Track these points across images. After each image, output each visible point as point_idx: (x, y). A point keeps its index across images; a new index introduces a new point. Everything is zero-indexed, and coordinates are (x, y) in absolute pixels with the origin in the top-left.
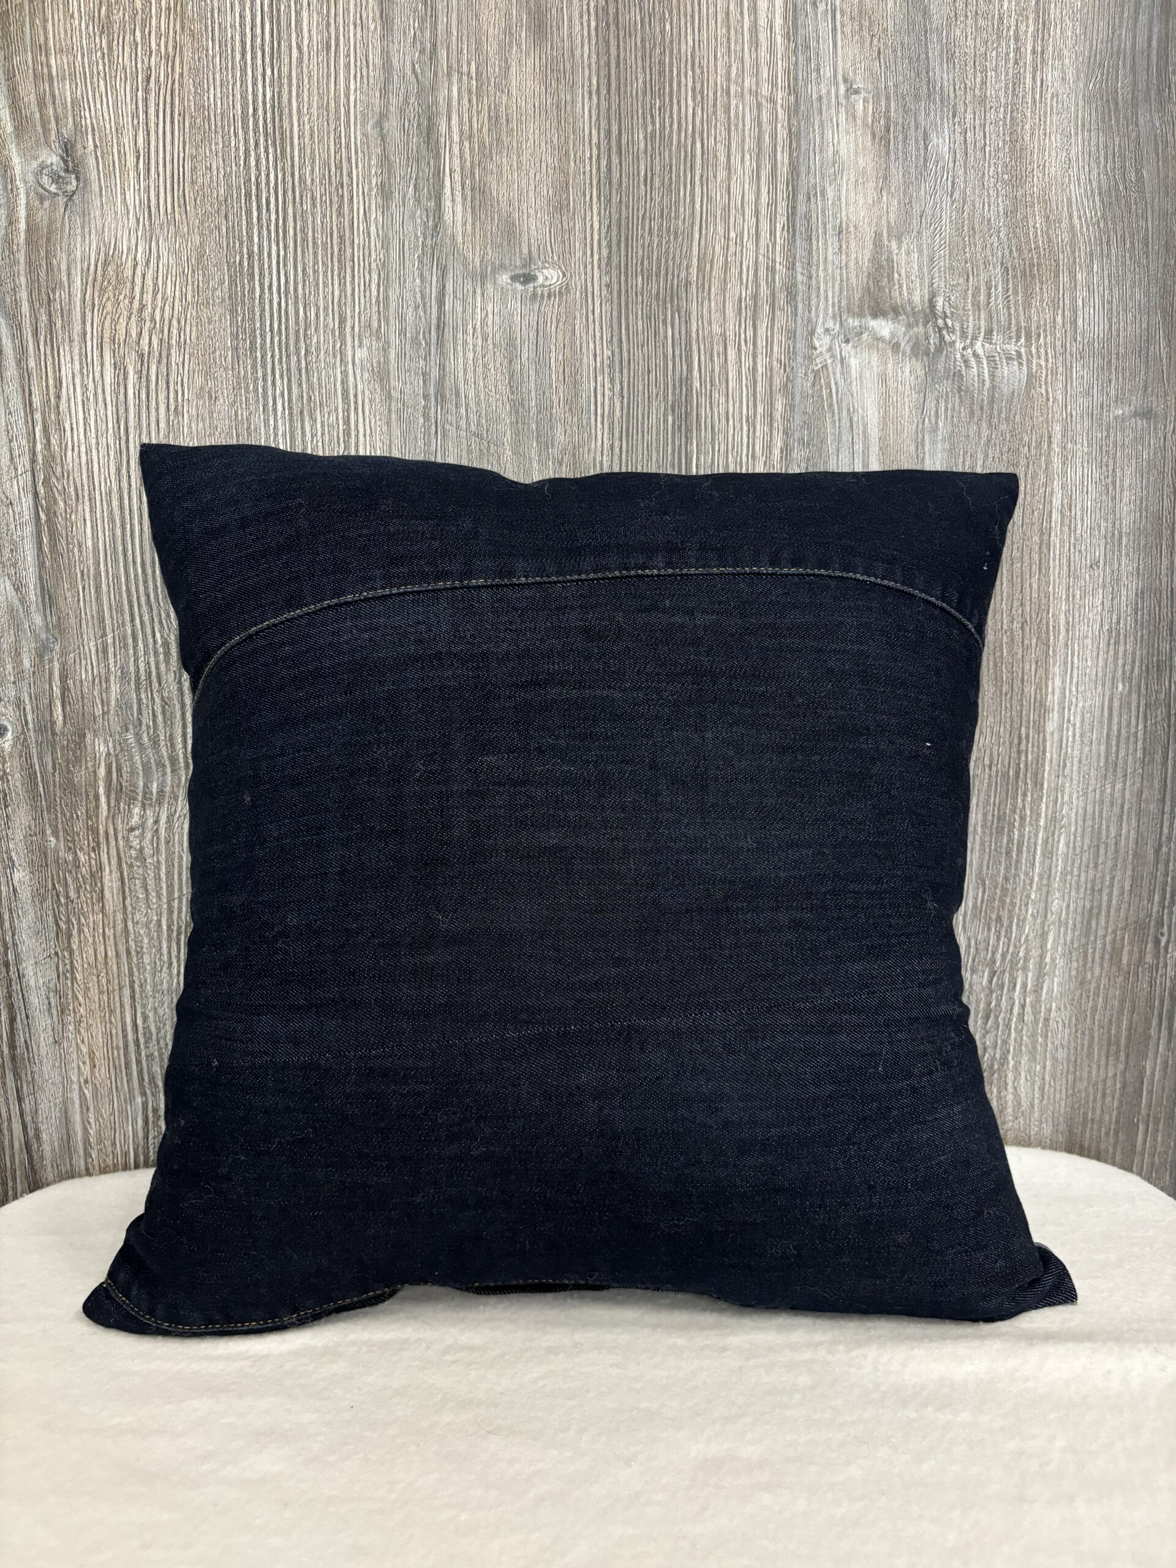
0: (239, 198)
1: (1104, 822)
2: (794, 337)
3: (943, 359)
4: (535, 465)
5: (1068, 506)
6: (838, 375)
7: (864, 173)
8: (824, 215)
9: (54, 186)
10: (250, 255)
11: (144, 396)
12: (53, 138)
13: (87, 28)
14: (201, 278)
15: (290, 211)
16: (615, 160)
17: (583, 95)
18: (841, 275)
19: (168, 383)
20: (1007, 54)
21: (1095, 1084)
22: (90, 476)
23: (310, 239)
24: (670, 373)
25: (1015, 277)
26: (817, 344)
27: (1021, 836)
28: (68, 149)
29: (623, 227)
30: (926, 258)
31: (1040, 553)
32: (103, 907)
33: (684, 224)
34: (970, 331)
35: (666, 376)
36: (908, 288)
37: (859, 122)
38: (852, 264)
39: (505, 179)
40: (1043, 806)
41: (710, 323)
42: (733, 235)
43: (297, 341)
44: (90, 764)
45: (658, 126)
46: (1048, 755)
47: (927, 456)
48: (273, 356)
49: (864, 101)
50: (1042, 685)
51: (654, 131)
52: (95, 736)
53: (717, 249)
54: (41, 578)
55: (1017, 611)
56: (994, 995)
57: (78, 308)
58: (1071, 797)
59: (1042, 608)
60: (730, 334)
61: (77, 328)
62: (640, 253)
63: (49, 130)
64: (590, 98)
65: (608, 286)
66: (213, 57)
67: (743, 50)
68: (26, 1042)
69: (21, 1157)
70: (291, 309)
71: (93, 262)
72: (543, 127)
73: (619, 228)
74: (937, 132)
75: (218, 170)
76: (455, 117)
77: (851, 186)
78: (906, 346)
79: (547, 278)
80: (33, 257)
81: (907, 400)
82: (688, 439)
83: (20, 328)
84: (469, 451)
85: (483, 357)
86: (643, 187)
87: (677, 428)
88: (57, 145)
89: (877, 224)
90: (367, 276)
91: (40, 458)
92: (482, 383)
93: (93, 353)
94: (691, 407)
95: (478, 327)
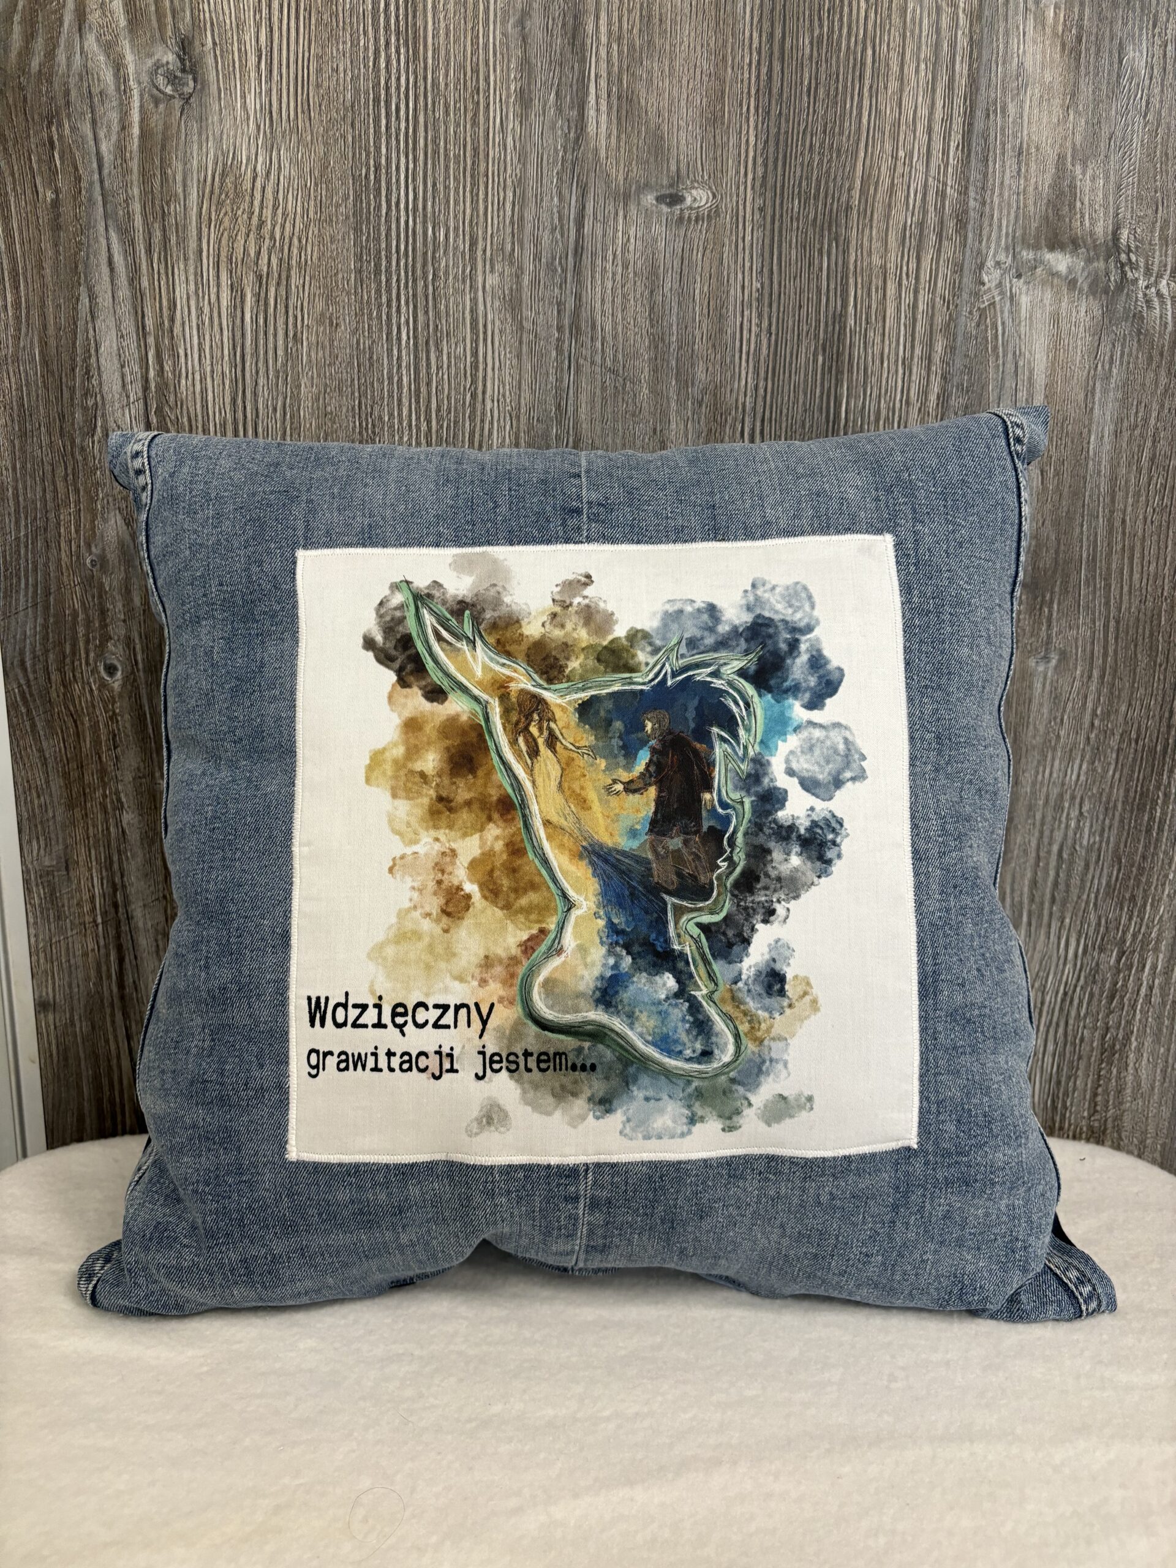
0: (367, 103)
2: (961, 270)
3: (1124, 299)
4: (673, 405)
6: (1006, 314)
7: (1050, 88)
8: (1003, 134)
10: (377, 167)
11: (261, 321)
12: (169, 33)
14: (324, 193)
15: (421, 119)
16: (777, 67)
18: (1018, 201)
19: (287, 307)
22: (205, 406)
23: (442, 151)
24: (823, 309)
26: (986, 278)
28: (185, 46)
29: (781, 143)
30: (1112, 185)
33: (849, 140)
34: (1156, 269)
35: (818, 311)
36: (1091, 218)
37: (1048, 30)
38: (1031, 189)
39: (655, 87)
41: (870, 254)
42: (901, 154)
43: (424, 265)
45: (826, 29)
47: (1096, 407)
48: (398, 281)
49: (1055, 8)
51: (821, 35)
53: (884, 169)
56: (1121, 975)
57: (194, 223)
60: (891, 266)
61: (193, 245)
62: (798, 174)
63: (165, 24)
65: (761, 210)
68: (134, 982)
69: (129, 1094)
70: (419, 228)
71: (210, 173)
72: (699, 29)
73: (777, 144)
74: (1134, 44)
75: (345, 71)
76: (603, 16)
77: (1035, 103)
78: (1083, 283)
79: (695, 199)
80: (147, 166)
81: (1080, 344)
82: (838, 382)
83: (132, 243)
84: (604, 388)
85: (623, 286)
86: (806, 99)
87: (827, 369)
88: (173, 41)
89: (1061, 145)
90: (502, 194)
91: (153, 385)
92: (620, 316)
93: (209, 273)
94: (844, 347)
95: (619, 252)
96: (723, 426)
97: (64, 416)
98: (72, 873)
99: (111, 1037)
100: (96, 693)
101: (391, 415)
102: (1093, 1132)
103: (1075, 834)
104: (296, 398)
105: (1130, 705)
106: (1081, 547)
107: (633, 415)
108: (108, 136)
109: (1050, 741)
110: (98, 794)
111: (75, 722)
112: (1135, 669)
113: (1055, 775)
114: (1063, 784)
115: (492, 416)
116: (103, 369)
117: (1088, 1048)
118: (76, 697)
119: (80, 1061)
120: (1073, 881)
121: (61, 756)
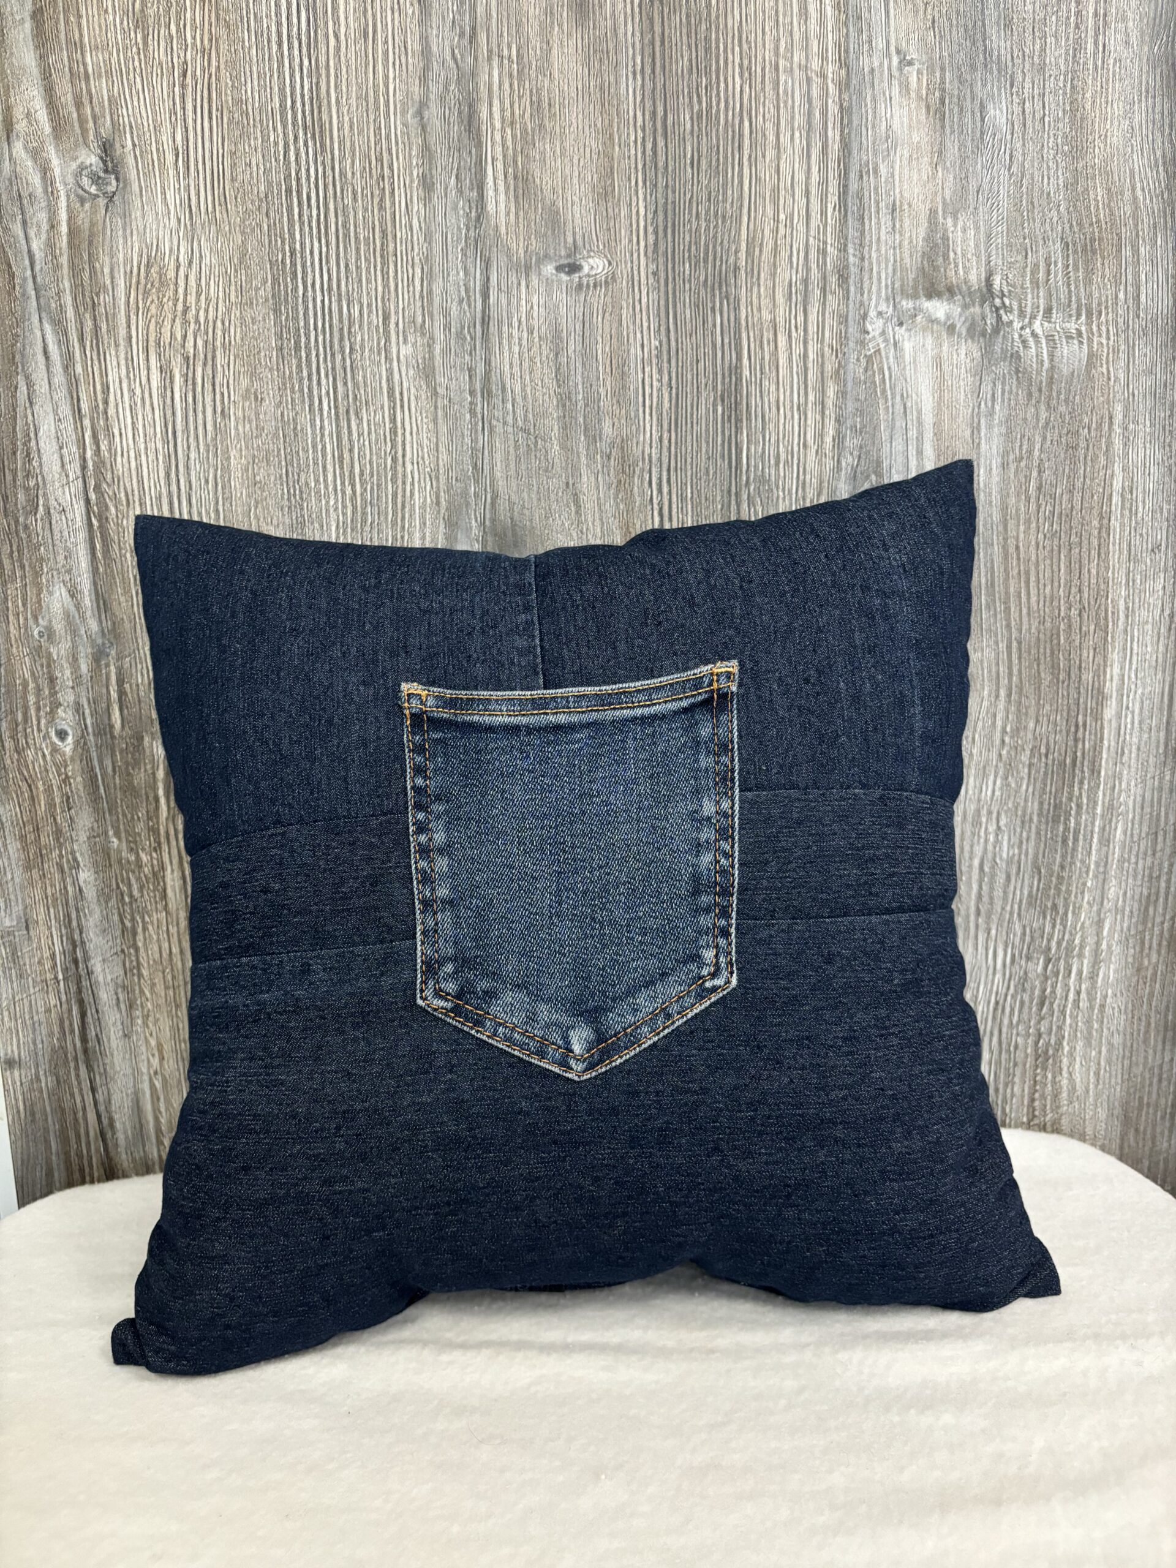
0: (279, 193)
1: (1163, 809)
2: (846, 321)
3: (1000, 340)
4: (583, 460)
5: (1130, 489)
6: (891, 360)
7: (918, 148)
8: (877, 194)
10: (293, 253)
11: (190, 399)
12: (91, 137)
13: (122, 23)
14: (244, 278)
15: (331, 206)
16: (661, 143)
17: (627, 75)
18: (894, 255)
19: (214, 385)
20: (1068, 18)
21: (1152, 1069)
22: (141, 480)
23: (352, 234)
24: (719, 362)
25: (1075, 252)
26: (869, 327)
27: (1078, 823)
28: (107, 149)
29: (670, 212)
30: (982, 236)
31: (1100, 538)
32: (166, 905)
33: (732, 207)
34: (1029, 310)
35: (715, 365)
36: (964, 267)
37: (913, 95)
38: (906, 242)
39: (548, 166)
40: (1100, 793)
41: (759, 310)
42: (782, 217)
43: (341, 339)
44: (149, 767)
45: (704, 105)
46: (1106, 742)
47: (983, 441)
48: (317, 355)
49: (918, 73)
50: (1100, 673)
51: (700, 111)
52: (153, 739)
53: (767, 232)
54: (95, 584)
55: (1074, 598)
56: (1049, 982)
57: (123, 311)
58: (1129, 784)
59: (1101, 594)
60: (780, 320)
61: (122, 332)
62: (687, 239)
63: (87, 130)
64: (634, 78)
65: (655, 274)
66: (250, 48)
67: (792, 23)
68: (97, 1035)
69: (96, 1146)
70: (334, 305)
72: (586, 111)
73: (666, 214)
74: (994, 103)
75: (257, 165)
76: (496, 103)
77: (905, 162)
78: (961, 328)
79: (592, 267)
80: (76, 261)
81: (963, 383)
82: (738, 430)
83: (66, 333)
84: (517, 448)
85: (529, 350)
86: (689, 170)
87: (727, 419)
88: (96, 145)
89: (932, 201)
90: (410, 271)
91: (90, 464)
92: (528, 378)
93: (139, 357)
94: (741, 396)
95: (523, 319)
96: (631, 476)
97: (7, 497)
98: (32, 933)
99: (76, 1091)
100: (48, 758)
101: (317, 481)
103: (995, 848)
104: (226, 469)
105: (1037, 721)
107: (546, 471)
108: (38, 233)
110: (55, 854)
111: (30, 786)
112: (1039, 687)
113: (970, 792)
114: (979, 800)
115: (413, 478)
116: (42, 451)
117: (1022, 1055)
118: (30, 763)
119: (46, 1116)
120: (995, 893)
121: (17, 820)
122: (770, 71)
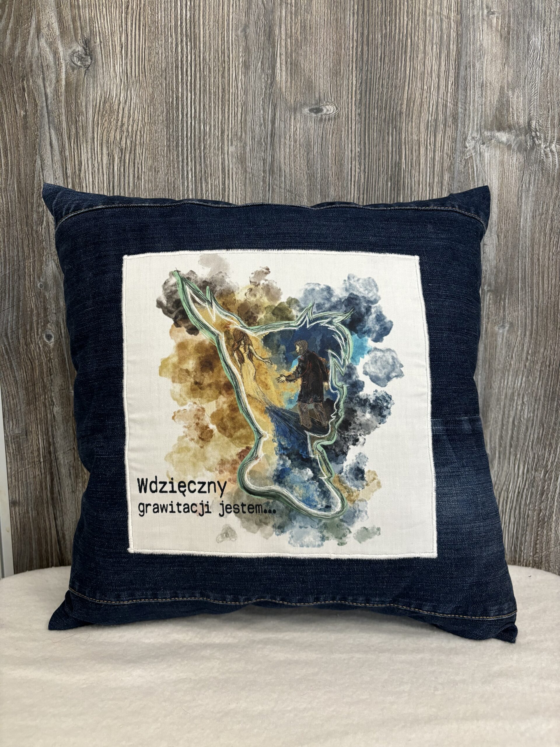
0: (172, 68)
2: (456, 141)
3: (534, 153)
6: (478, 161)
7: (496, 56)
8: (474, 77)
9: (79, 62)
10: (177, 98)
11: (122, 170)
12: (79, 38)
14: (152, 110)
15: (198, 75)
16: (365, 48)
17: (350, 15)
18: (482, 108)
19: (134, 163)
23: (208, 90)
24: (390, 160)
26: (468, 145)
28: (87, 43)
29: (368, 83)
30: (527, 101)
33: (400, 82)
34: (549, 139)
35: (388, 161)
36: (517, 116)
37: (494, 29)
38: (488, 102)
39: (308, 59)
41: (412, 134)
42: (425, 87)
43: (200, 143)
45: (388, 30)
47: (523, 205)
48: (187, 150)
49: (497, 18)
51: (386, 33)
53: (417, 95)
56: (547, 483)
57: (91, 125)
60: (422, 140)
61: (90, 135)
62: (377, 97)
63: (78, 34)
64: (353, 16)
65: (359, 114)
68: (58, 491)
69: (55, 547)
70: (197, 125)
71: (98, 101)
72: (328, 31)
73: (366, 84)
74: (535, 35)
75: (162, 54)
76: (283, 26)
77: (489, 62)
78: (514, 146)
79: (328, 110)
80: (68, 99)
81: (514, 174)
82: (398, 195)
83: (62, 135)
84: (285, 199)
85: (294, 151)
86: (379, 63)
87: (393, 189)
88: (81, 41)
89: (502, 82)
90: (236, 109)
92: (293, 165)
93: (98, 148)
94: (400, 178)
95: (292, 135)
97: (28, 216)
98: (29, 437)
99: (47, 518)
100: (41, 348)
102: (535, 563)
103: (521, 413)
105: (545, 348)
106: (518, 272)
108: (50, 85)
109: (507, 367)
110: (42, 398)
111: (31, 363)
112: (547, 331)
113: (509, 384)
114: (514, 388)
117: (531, 520)
118: (32, 351)
119: (31, 531)
120: (520, 436)
121: (24, 380)
122: (422, 15)
